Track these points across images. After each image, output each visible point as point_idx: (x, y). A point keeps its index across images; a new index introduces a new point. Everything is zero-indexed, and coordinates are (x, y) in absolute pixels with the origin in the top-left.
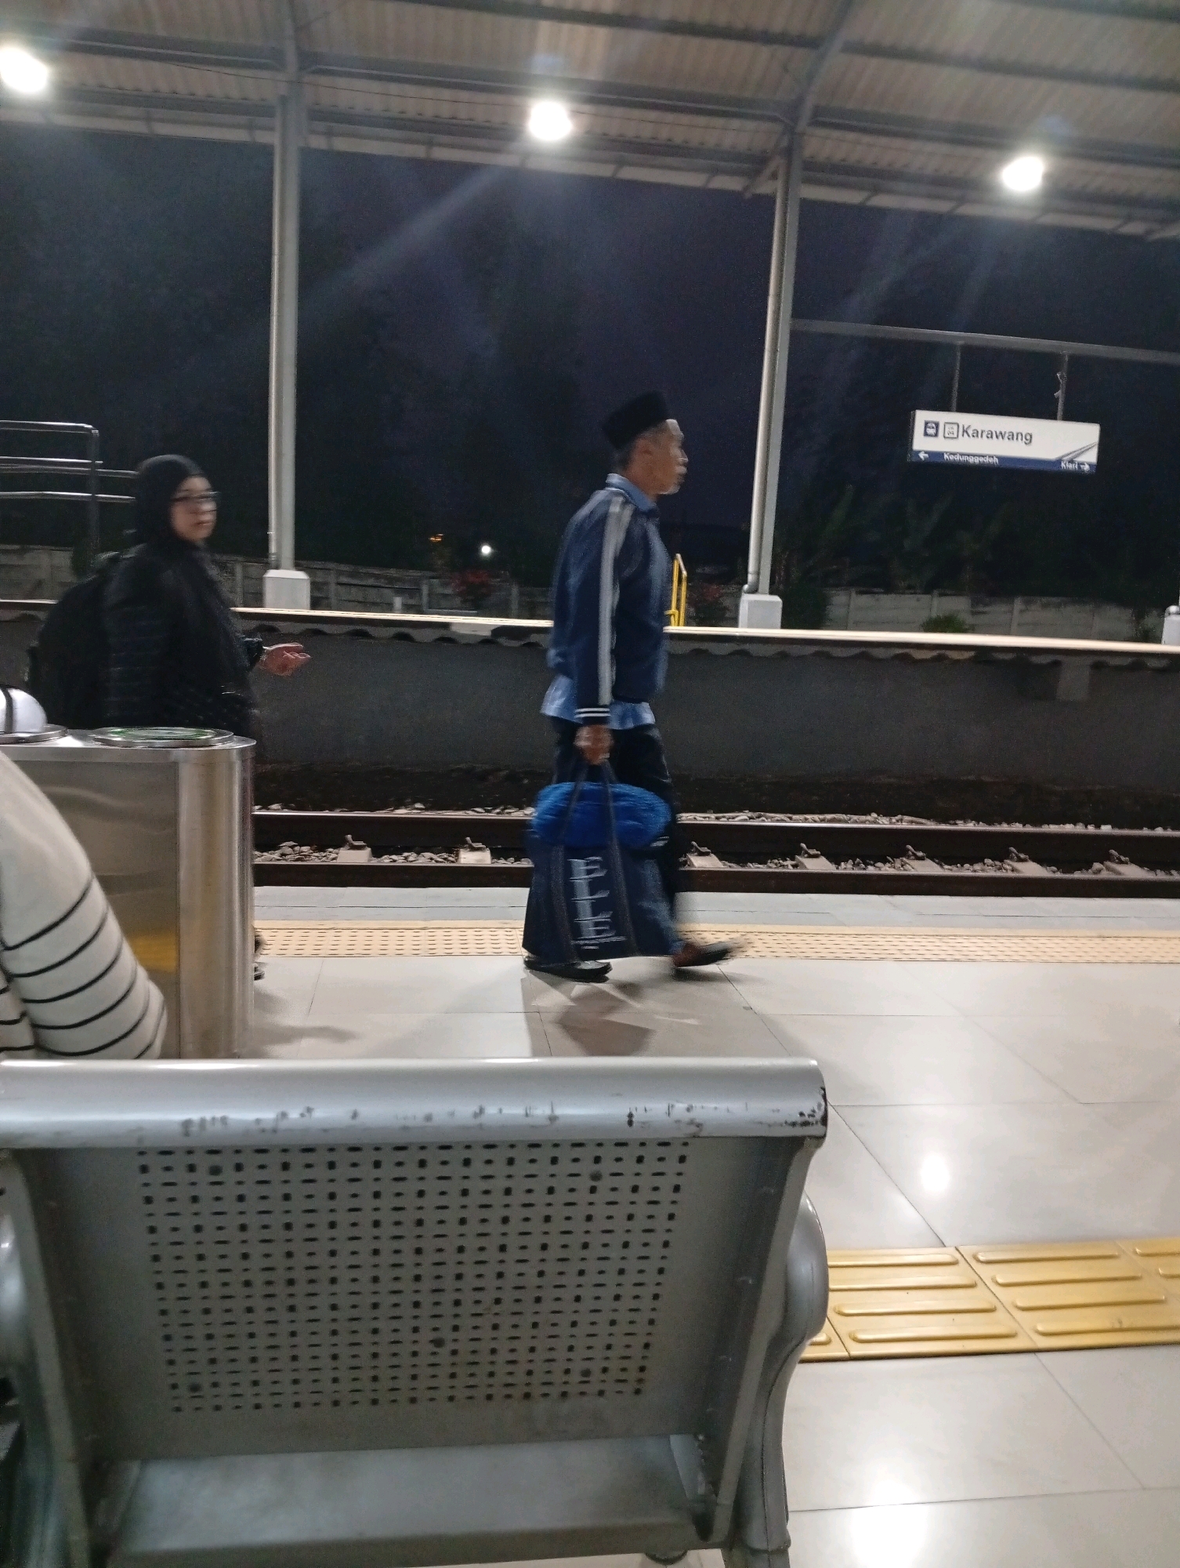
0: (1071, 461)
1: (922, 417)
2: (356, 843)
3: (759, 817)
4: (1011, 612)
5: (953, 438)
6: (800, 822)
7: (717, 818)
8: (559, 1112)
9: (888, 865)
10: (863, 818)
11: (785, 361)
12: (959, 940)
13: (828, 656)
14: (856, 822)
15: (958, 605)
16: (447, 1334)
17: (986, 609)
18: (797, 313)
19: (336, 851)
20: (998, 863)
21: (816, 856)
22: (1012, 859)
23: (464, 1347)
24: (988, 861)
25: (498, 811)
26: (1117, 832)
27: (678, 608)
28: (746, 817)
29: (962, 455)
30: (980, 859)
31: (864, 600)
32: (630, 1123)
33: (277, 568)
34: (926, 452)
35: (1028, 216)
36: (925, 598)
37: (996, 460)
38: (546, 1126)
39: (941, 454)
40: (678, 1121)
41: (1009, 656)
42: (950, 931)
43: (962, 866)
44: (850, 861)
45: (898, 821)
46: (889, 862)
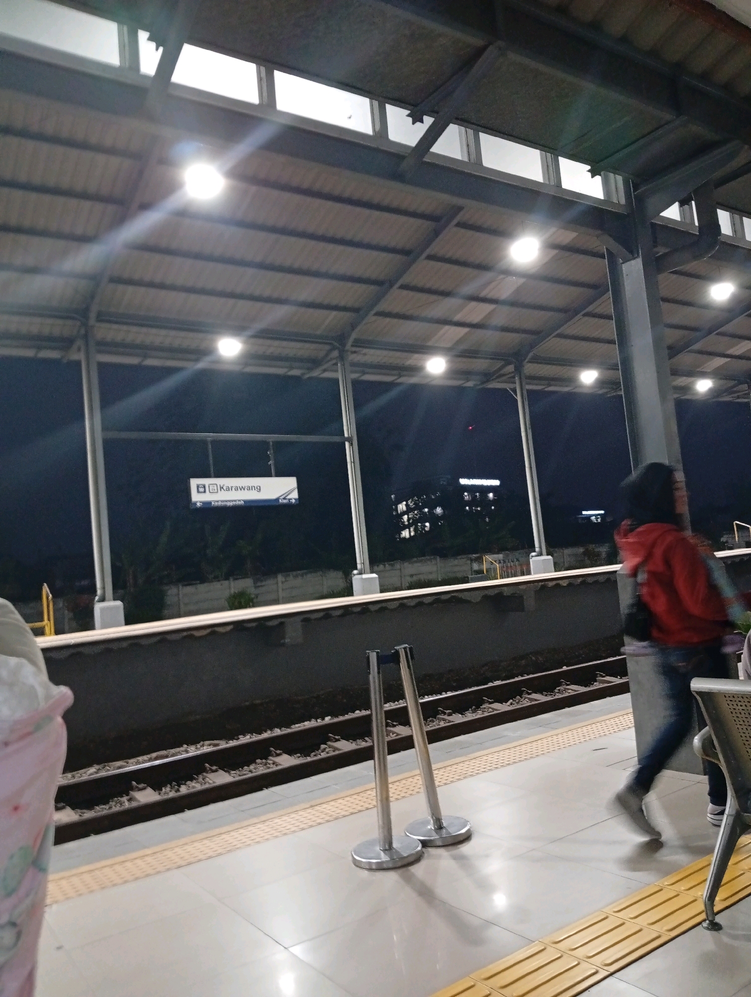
0: (284, 499)
1: (194, 482)
4: (277, 583)
5: (215, 493)
6: (132, 766)
9: (195, 781)
11: (102, 457)
12: (223, 837)
15: (245, 584)
17: (263, 583)
20: (264, 761)
21: (144, 789)
22: (272, 756)
24: (258, 761)
26: (336, 720)
27: (49, 620)
29: (222, 501)
30: (253, 761)
31: (189, 589)
34: (200, 502)
35: (237, 368)
36: (226, 583)
37: (243, 502)
39: (210, 503)
41: (254, 624)
42: (218, 831)
43: (242, 768)
44: (169, 786)
45: (201, 746)
46: (195, 779)
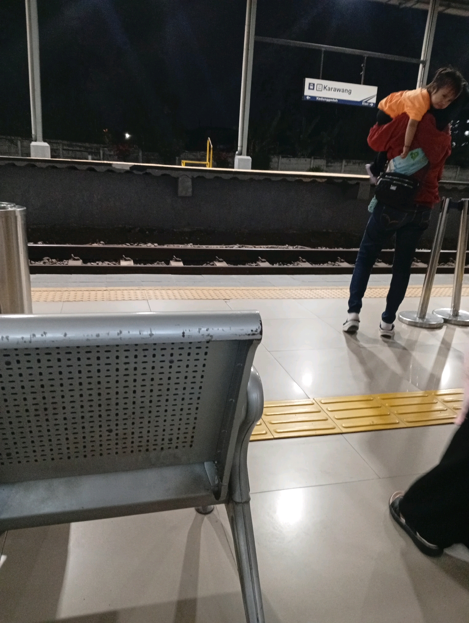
0: (366, 102)
1: (308, 81)
2: (76, 258)
3: (243, 246)
4: (342, 166)
5: (320, 91)
6: (258, 248)
7: (226, 247)
8: (154, 332)
10: (283, 247)
11: (252, 54)
12: (318, 291)
13: (270, 180)
14: (280, 248)
15: (321, 162)
16: (113, 427)
17: (332, 164)
18: (256, 34)
19: (67, 261)
20: (333, 263)
21: (264, 262)
22: (338, 261)
23: (121, 432)
24: (329, 262)
25: (136, 244)
27: (209, 161)
28: (237, 247)
29: (323, 98)
30: (326, 262)
31: (285, 160)
32: (183, 336)
33: (36, 141)
34: (309, 96)
36: (308, 160)
37: (337, 101)
38: (148, 338)
39: (315, 97)
40: (203, 335)
41: (340, 181)
42: (314, 287)
43: (320, 264)
44: (278, 264)
45: (296, 248)
46: (292, 263)
